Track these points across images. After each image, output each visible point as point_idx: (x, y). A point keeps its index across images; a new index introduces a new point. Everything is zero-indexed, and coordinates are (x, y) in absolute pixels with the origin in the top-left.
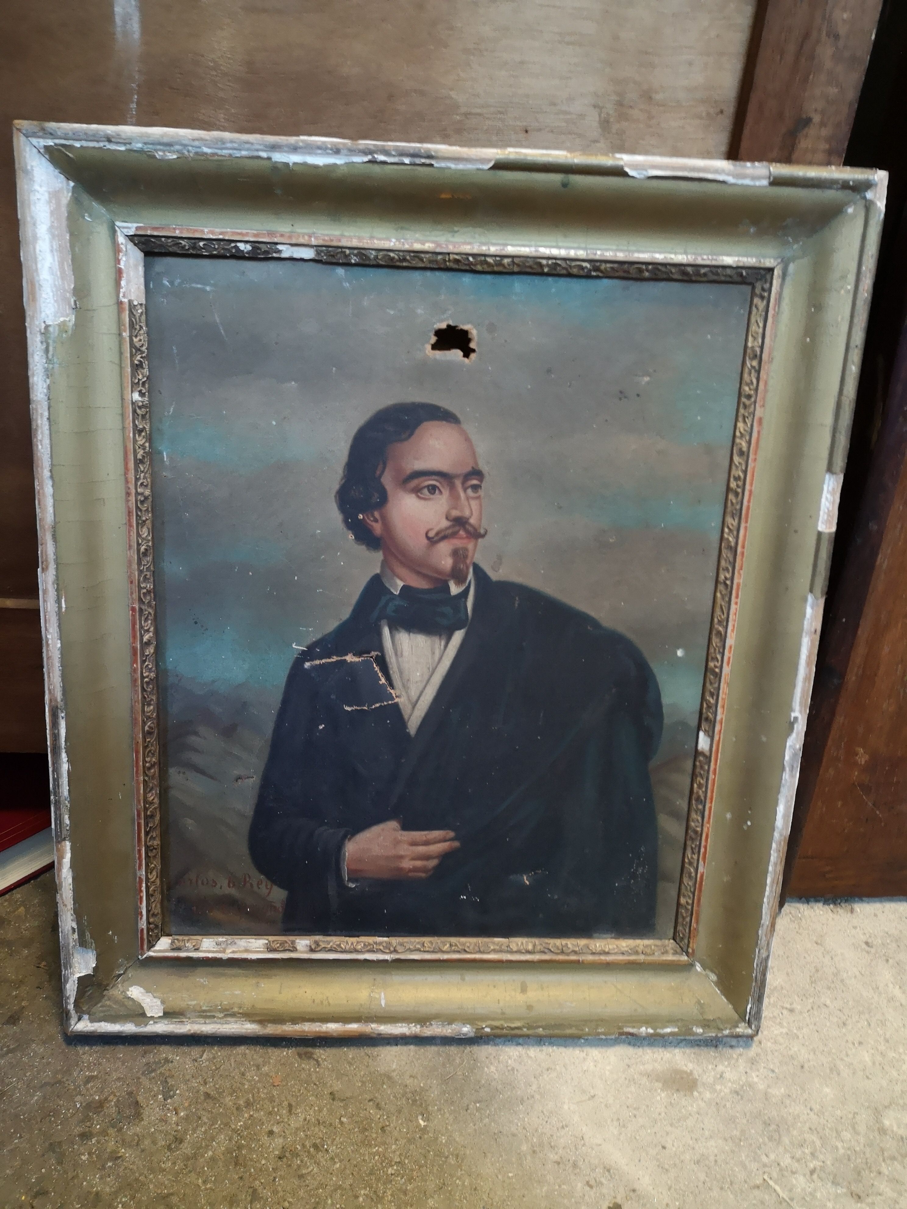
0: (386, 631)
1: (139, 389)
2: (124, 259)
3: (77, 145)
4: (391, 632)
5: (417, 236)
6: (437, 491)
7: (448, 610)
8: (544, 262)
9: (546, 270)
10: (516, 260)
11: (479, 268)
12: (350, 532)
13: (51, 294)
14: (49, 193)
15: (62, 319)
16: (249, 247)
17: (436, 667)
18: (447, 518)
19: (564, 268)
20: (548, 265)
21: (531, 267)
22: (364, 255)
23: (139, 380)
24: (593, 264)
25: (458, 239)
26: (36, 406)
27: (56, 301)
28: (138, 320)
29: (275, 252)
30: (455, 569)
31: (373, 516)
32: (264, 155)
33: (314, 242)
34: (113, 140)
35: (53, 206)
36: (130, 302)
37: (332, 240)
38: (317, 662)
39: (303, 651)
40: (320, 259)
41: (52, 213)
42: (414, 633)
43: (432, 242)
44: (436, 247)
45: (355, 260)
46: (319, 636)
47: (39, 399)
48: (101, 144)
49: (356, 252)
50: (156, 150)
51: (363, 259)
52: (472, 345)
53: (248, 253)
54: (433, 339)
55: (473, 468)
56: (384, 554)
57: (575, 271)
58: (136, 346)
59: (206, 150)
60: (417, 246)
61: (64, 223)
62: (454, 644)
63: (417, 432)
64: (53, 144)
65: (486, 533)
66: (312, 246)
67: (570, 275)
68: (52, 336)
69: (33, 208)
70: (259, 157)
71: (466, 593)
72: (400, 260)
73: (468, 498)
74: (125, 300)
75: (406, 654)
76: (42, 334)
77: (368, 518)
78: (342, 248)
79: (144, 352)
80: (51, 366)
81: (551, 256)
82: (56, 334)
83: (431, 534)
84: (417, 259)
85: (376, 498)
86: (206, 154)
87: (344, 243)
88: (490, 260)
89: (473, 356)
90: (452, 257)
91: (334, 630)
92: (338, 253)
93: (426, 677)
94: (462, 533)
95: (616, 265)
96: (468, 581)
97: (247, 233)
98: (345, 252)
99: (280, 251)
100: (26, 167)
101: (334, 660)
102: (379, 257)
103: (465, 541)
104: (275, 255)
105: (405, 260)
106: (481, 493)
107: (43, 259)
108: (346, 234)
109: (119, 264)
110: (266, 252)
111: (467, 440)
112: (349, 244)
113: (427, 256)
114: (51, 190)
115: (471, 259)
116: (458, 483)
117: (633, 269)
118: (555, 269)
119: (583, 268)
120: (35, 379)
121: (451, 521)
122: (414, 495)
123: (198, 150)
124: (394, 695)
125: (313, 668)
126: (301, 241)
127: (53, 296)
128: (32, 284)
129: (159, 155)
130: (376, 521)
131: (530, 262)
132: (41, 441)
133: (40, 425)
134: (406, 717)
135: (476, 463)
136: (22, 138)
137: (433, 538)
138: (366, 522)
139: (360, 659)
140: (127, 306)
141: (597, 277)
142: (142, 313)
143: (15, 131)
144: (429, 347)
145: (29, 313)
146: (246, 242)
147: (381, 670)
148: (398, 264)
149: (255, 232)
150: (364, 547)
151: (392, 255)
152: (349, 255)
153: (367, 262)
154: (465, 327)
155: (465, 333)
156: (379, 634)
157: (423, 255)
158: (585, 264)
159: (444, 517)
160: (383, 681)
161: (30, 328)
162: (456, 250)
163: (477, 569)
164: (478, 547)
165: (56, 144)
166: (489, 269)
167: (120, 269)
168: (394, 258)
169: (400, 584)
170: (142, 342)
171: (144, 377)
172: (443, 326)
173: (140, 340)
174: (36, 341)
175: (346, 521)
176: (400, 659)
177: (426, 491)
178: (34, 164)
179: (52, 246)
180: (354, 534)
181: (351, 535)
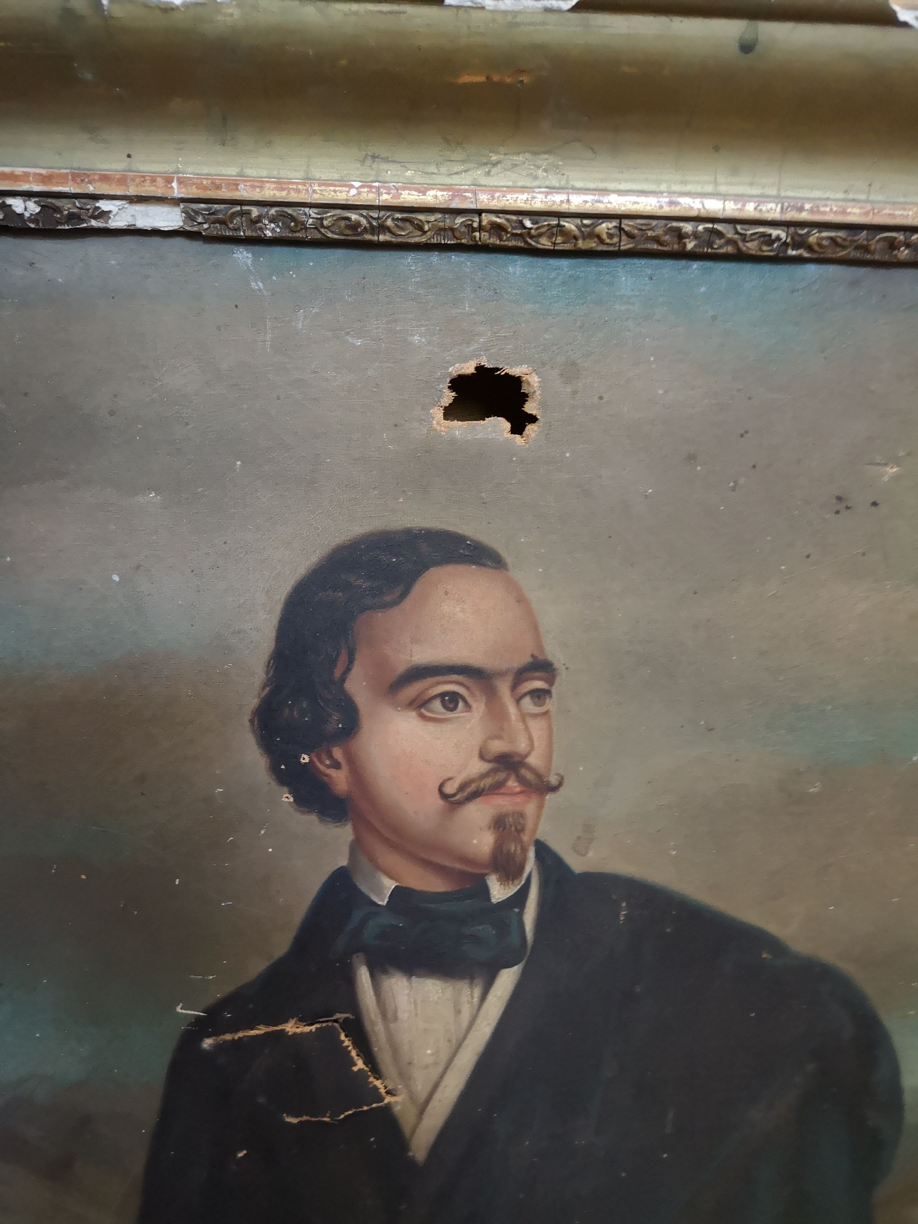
0: (363, 975)
4: (372, 975)
5: (409, 173)
6: (461, 704)
7: (485, 930)
8: (688, 227)
9: (690, 245)
10: (627, 224)
11: (545, 243)
12: (286, 789)
16: (33, 207)
17: (465, 1037)
18: (482, 757)
19: (730, 242)
20: (696, 235)
21: (656, 240)
22: (293, 218)
24: (792, 230)
25: (499, 178)
29: (95, 218)
30: (498, 850)
31: (331, 757)
33: (177, 191)
37: (218, 187)
38: (228, 1037)
39: (198, 1018)
40: (195, 229)
42: (419, 976)
43: (444, 187)
44: (454, 197)
45: (273, 230)
46: (228, 989)
49: (273, 211)
51: (289, 227)
52: (530, 408)
53: (34, 218)
54: (448, 397)
55: (532, 656)
56: (355, 829)
57: (752, 247)
60: (409, 198)
62: (499, 993)
63: (417, 588)
65: (560, 784)
66: (176, 202)
67: (740, 257)
71: (520, 898)
72: (373, 230)
73: (523, 717)
75: (403, 1015)
77: (321, 762)
78: (241, 203)
81: (703, 214)
83: (450, 789)
84: (410, 228)
85: (335, 722)
87: (244, 193)
88: (569, 225)
89: (530, 429)
90: (486, 219)
91: (258, 977)
92: (234, 215)
93: (444, 1057)
94: (512, 784)
95: (841, 234)
96: (525, 875)
97: (26, 175)
98: (249, 213)
99: (105, 215)
101: (262, 1032)
102: (325, 223)
103: (519, 799)
104: (94, 223)
105: (383, 228)
106: (550, 705)
108: (249, 172)
110: (72, 217)
111: (521, 600)
112: (257, 195)
113: (432, 218)
115: (528, 223)
116: (504, 688)
117: (876, 242)
118: (710, 244)
119: (768, 240)
121: (489, 761)
122: (414, 714)
124: (383, 1091)
125: (219, 1048)
126: (148, 190)
130: (337, 765)
131: (658, 229)
134: (407, 1129)
135: (540, 647)
137: (454, 795)
138: (318, 770)
139: (313, 1028)
141: (799, 260)
144: (439, 414)
146: (27, 195)
147: (355, 1044)
148: (368, 237)
149: (43, 172)
150: (313, 818)
151: (354, 216)
152: (259, 219)
153: (299, 235)
154: (515, 371)
155: (517, 381)
156: (350, 982)
157: (422, 217)
158: (775, 232)
159: (476, 753)
160: (360, 1064)
162: (495, 204)
163: (542, 850)
164: (545, 811)
166: (568, 247)
168: (358, 224)
169: (390, 885)
172: (469, 368)
175: (274, 769)
176: (392, 1026)
177: (437, 705)
180: (294, 792)
181: (287, 795)
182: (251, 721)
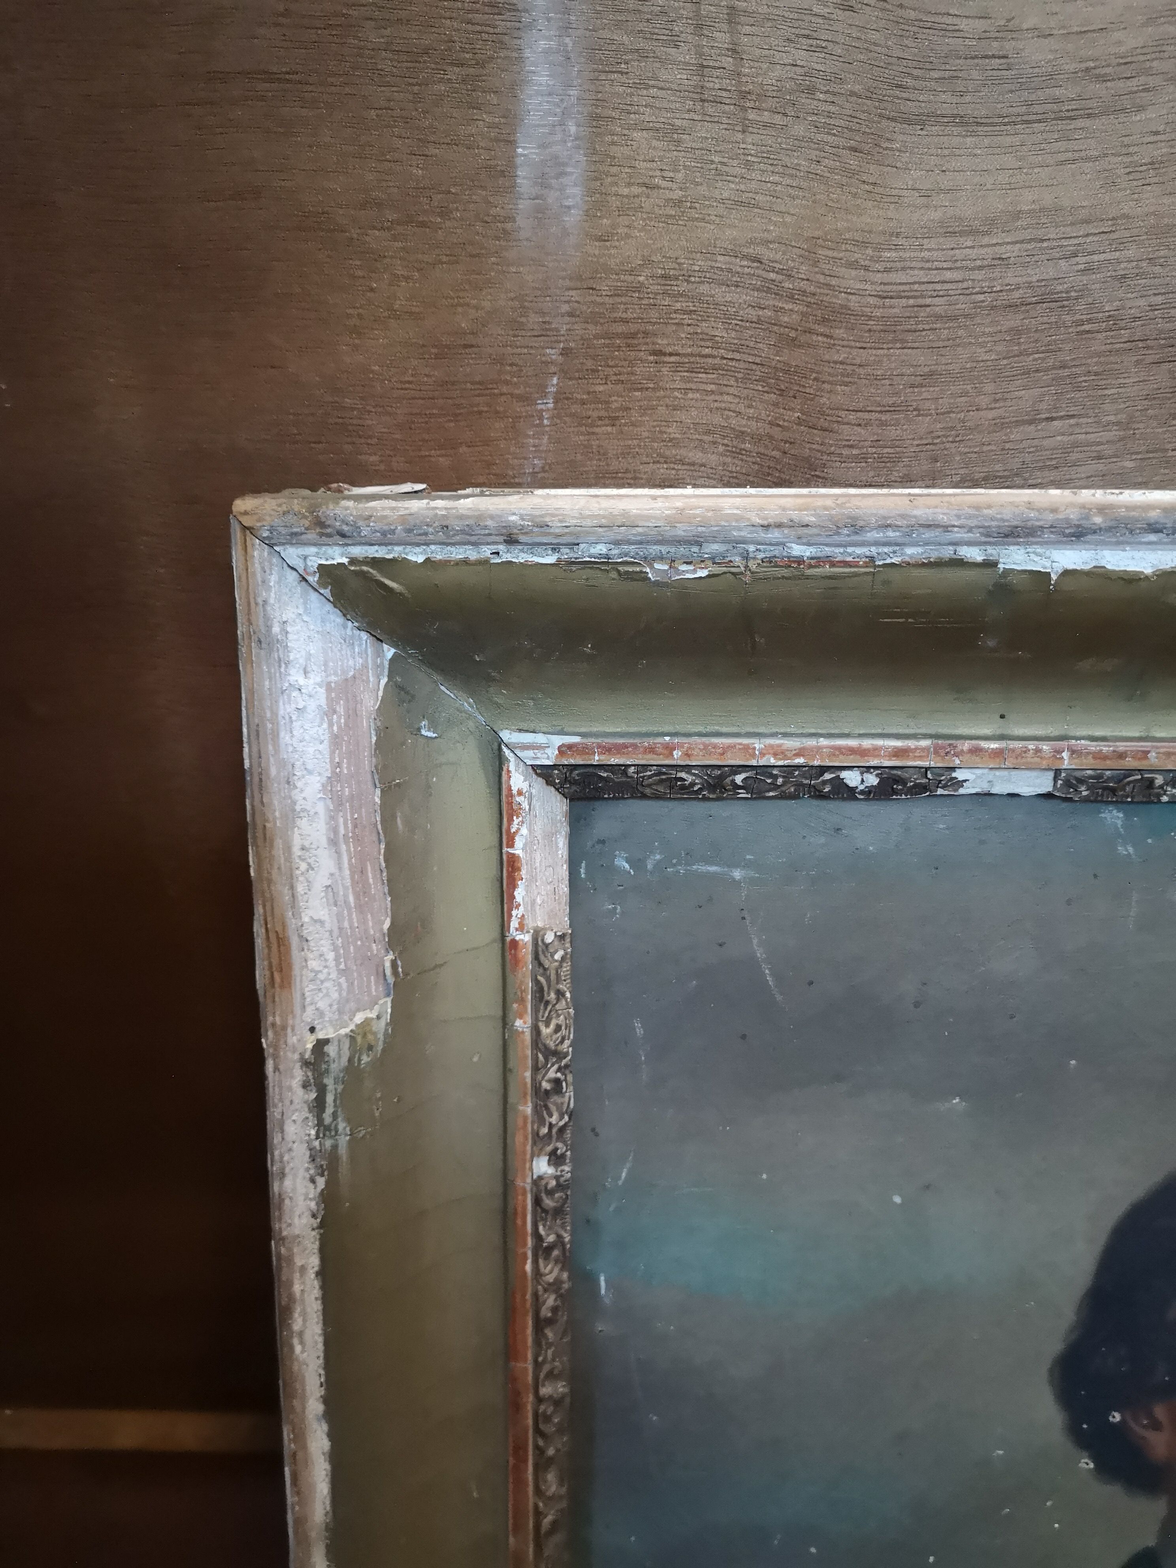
1: (549, 1148)
2: (524, 831)
3: (417, 556)
12: (1085, 1453)
13: (331, 956)
14: (329, 688)
15: (359, 1018)
16: (872, 781)
23: (551, 1126)
26: (290, 1250)
27: (342, 972)
28: (553, 977)
29: (945, 787)
31: (1150, 1415)
32: (974, 554)
34: (522, 538)
35: (340, 719)
36: (538, 935)
40: (1065, 794)
41: (336, 741)
47: (297, 1232)
48: (486, 552)
50: (649, 560)
53: (867, 791)
56: (1171, 1504)
58: (545, 1045)
59: (797, 550)
61: (368, 762)
64: (345, 560)
68: (334, 1067)
69: (285, 737)
70: (959, 563)
74: (525, 938)
76: (306, 1064)
77: (1136, 1421)
79: (566, 1055)
80: (328, 1143)
82: (344, 1061)
85: (1161, 1374)
86: (800, 561)
92: (1128, 782)
98: (1151, 779)
99: (958, 783)
100: (269, 628)
107: (310, 867)
109: (511, 845)
114: (333, 678)
120: (288, 1183)
123: (777, 551)
127: (337, 959)
128: (281, 943)
129: (656, 571)
130: (1156, 1426)
132: (301, 1334)
133: (298, 1294)
136: (259, 552)
138: (1130, 1430)
140: (527, 954)
142: (563, 958)
143: (237, 534)
145: (271, 1018)
146: (868, 769)
150: (1117, 1488)
152: (1161, 786)
161: (276, 1057)
165: (353, 561)
167: (513, 859)
170: (564, 1031)
171: (561, 1118)
173: (558, 1028)
174: (290, 1089)
175: (1073, 1428)
178: (289, 614)
179: (335, 831)
180: (1095, 1458)
181: (1086, 1460)
182: (1051, 1371)
